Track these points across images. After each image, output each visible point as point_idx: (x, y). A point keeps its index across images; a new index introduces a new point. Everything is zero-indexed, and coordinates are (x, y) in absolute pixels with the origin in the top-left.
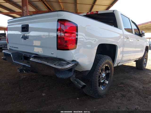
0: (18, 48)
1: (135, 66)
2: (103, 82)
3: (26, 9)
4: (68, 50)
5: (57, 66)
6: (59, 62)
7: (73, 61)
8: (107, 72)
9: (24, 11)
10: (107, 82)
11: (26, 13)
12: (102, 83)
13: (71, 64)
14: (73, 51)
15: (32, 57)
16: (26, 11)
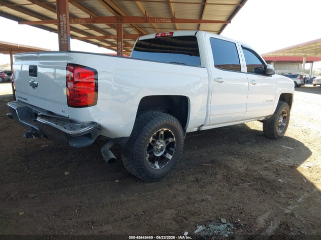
0: (26, 99)
1: (262, 130)
2: (162, 156)
3: (64, 20)
4: (87, 106)
5: (68, 129)
6: (72, 124)
7: (93, 123)
8: (170, 140)
9: (61, 23)
10: (170, 157)
11: (65, 26)
12: (158, 157)
13: (86, 127)
14: (90, 109)
15: (39, 116)
16: (65, 23)
